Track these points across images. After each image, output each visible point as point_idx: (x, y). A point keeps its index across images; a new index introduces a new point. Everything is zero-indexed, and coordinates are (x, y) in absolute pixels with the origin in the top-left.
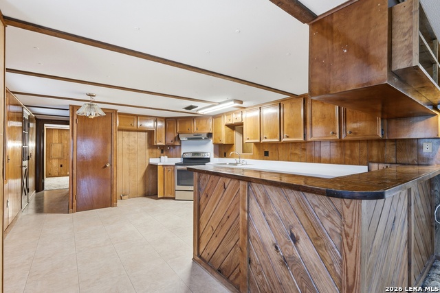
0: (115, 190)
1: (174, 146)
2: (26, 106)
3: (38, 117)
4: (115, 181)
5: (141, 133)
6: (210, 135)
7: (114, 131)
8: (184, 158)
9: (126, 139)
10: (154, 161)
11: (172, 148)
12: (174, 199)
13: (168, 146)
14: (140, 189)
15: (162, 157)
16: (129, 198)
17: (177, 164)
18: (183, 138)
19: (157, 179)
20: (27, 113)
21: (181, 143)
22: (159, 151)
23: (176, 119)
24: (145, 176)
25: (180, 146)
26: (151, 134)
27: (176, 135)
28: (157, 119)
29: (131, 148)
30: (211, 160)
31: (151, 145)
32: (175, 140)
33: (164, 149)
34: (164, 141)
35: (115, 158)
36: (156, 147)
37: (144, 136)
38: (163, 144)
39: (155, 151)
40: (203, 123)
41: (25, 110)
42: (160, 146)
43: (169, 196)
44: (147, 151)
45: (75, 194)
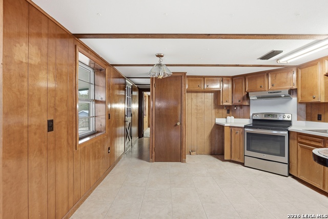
0: (184, 147)
1: (241, 106)
2: (127, 78)
3: (139, 86)
4: (184, 138)
5: (208, 94)
6: (292, 92)
7: (183, 92)
8: (254, 120)
9: (194, 100)
10: (220, 121)
11: (239, 108)
12: (243, 164)
13: (235, 106)
14: (207, 147)
15: (228, 117)
16: (197, 154)
17: (246, 127)
18: (252, 97)
19: (223, 139)
20: (129, 84)
21: (249, 103)
22: (225, 111)
23: (244, 77)
24: (212, 136)
25: (249, 106)
26: (217, 94)
27: (244, 94)
28: (223, 79)
29: (198, 108)
30: (293, 123)
31: (218, 105)
32: (243, 99)
33: (230, 110)
34: (230, 101)
35: (184, 118)
36: (223, 107)
37: (210, 96)
38: (229, 103)
39: (221, 111)
40: (282, 77)
41: (126, 81)
42: (226, 106)
43: (237, 160)
44: (213, 111)
45: (154, 147)
